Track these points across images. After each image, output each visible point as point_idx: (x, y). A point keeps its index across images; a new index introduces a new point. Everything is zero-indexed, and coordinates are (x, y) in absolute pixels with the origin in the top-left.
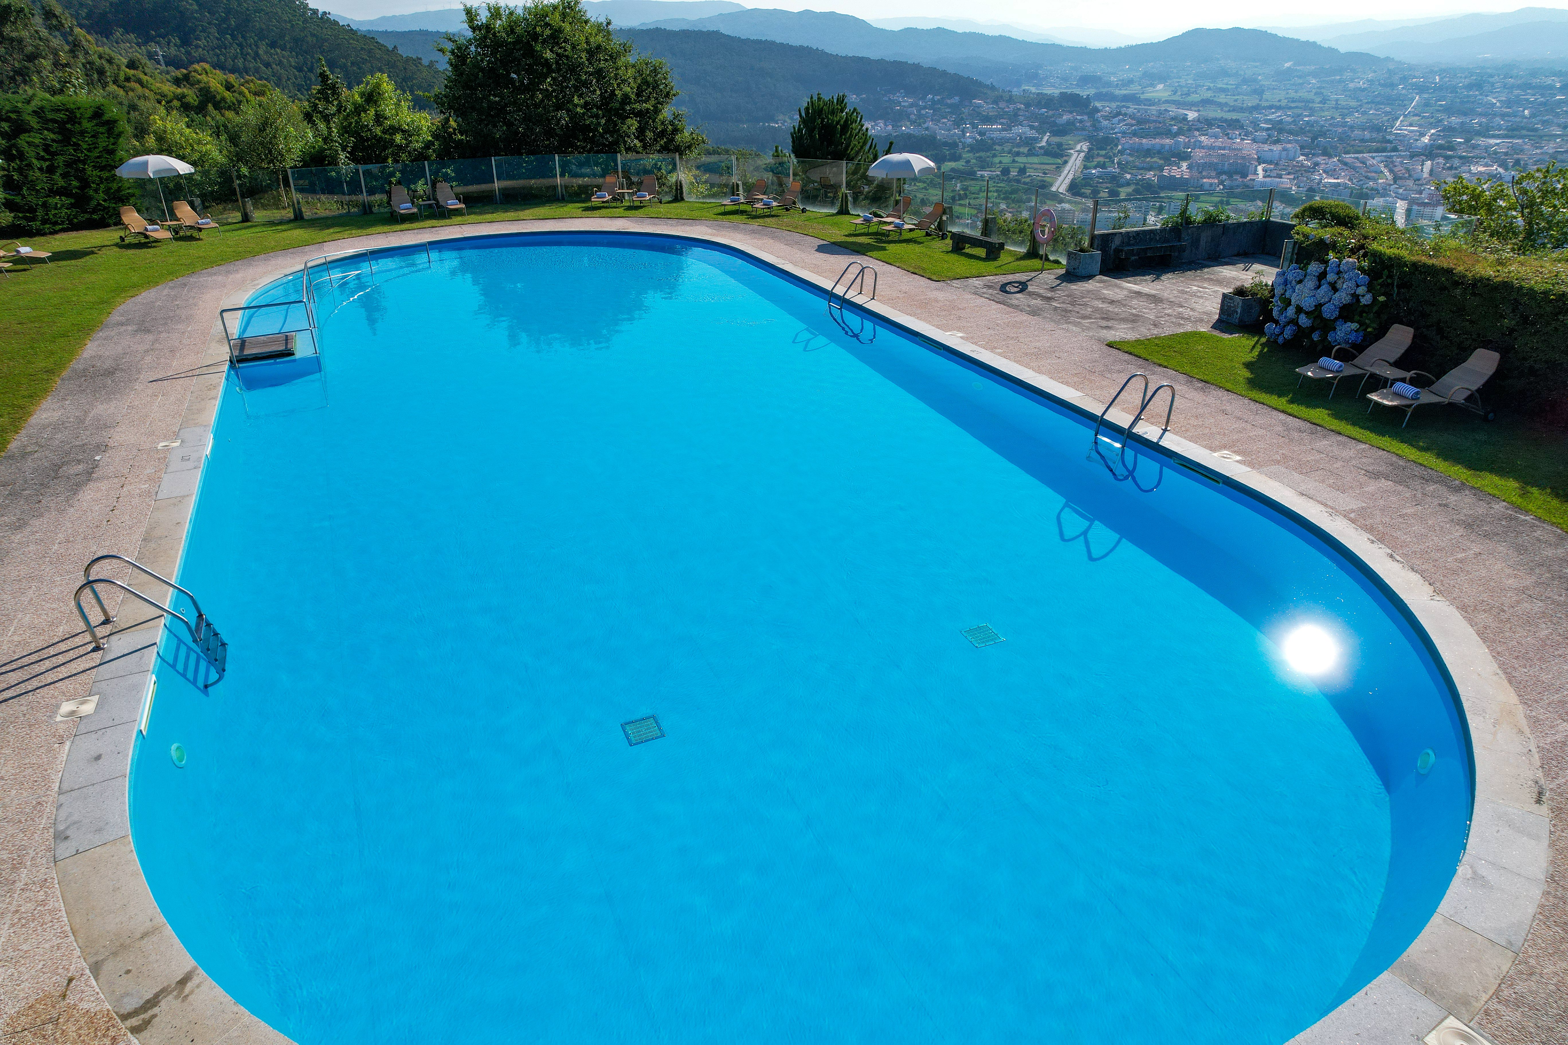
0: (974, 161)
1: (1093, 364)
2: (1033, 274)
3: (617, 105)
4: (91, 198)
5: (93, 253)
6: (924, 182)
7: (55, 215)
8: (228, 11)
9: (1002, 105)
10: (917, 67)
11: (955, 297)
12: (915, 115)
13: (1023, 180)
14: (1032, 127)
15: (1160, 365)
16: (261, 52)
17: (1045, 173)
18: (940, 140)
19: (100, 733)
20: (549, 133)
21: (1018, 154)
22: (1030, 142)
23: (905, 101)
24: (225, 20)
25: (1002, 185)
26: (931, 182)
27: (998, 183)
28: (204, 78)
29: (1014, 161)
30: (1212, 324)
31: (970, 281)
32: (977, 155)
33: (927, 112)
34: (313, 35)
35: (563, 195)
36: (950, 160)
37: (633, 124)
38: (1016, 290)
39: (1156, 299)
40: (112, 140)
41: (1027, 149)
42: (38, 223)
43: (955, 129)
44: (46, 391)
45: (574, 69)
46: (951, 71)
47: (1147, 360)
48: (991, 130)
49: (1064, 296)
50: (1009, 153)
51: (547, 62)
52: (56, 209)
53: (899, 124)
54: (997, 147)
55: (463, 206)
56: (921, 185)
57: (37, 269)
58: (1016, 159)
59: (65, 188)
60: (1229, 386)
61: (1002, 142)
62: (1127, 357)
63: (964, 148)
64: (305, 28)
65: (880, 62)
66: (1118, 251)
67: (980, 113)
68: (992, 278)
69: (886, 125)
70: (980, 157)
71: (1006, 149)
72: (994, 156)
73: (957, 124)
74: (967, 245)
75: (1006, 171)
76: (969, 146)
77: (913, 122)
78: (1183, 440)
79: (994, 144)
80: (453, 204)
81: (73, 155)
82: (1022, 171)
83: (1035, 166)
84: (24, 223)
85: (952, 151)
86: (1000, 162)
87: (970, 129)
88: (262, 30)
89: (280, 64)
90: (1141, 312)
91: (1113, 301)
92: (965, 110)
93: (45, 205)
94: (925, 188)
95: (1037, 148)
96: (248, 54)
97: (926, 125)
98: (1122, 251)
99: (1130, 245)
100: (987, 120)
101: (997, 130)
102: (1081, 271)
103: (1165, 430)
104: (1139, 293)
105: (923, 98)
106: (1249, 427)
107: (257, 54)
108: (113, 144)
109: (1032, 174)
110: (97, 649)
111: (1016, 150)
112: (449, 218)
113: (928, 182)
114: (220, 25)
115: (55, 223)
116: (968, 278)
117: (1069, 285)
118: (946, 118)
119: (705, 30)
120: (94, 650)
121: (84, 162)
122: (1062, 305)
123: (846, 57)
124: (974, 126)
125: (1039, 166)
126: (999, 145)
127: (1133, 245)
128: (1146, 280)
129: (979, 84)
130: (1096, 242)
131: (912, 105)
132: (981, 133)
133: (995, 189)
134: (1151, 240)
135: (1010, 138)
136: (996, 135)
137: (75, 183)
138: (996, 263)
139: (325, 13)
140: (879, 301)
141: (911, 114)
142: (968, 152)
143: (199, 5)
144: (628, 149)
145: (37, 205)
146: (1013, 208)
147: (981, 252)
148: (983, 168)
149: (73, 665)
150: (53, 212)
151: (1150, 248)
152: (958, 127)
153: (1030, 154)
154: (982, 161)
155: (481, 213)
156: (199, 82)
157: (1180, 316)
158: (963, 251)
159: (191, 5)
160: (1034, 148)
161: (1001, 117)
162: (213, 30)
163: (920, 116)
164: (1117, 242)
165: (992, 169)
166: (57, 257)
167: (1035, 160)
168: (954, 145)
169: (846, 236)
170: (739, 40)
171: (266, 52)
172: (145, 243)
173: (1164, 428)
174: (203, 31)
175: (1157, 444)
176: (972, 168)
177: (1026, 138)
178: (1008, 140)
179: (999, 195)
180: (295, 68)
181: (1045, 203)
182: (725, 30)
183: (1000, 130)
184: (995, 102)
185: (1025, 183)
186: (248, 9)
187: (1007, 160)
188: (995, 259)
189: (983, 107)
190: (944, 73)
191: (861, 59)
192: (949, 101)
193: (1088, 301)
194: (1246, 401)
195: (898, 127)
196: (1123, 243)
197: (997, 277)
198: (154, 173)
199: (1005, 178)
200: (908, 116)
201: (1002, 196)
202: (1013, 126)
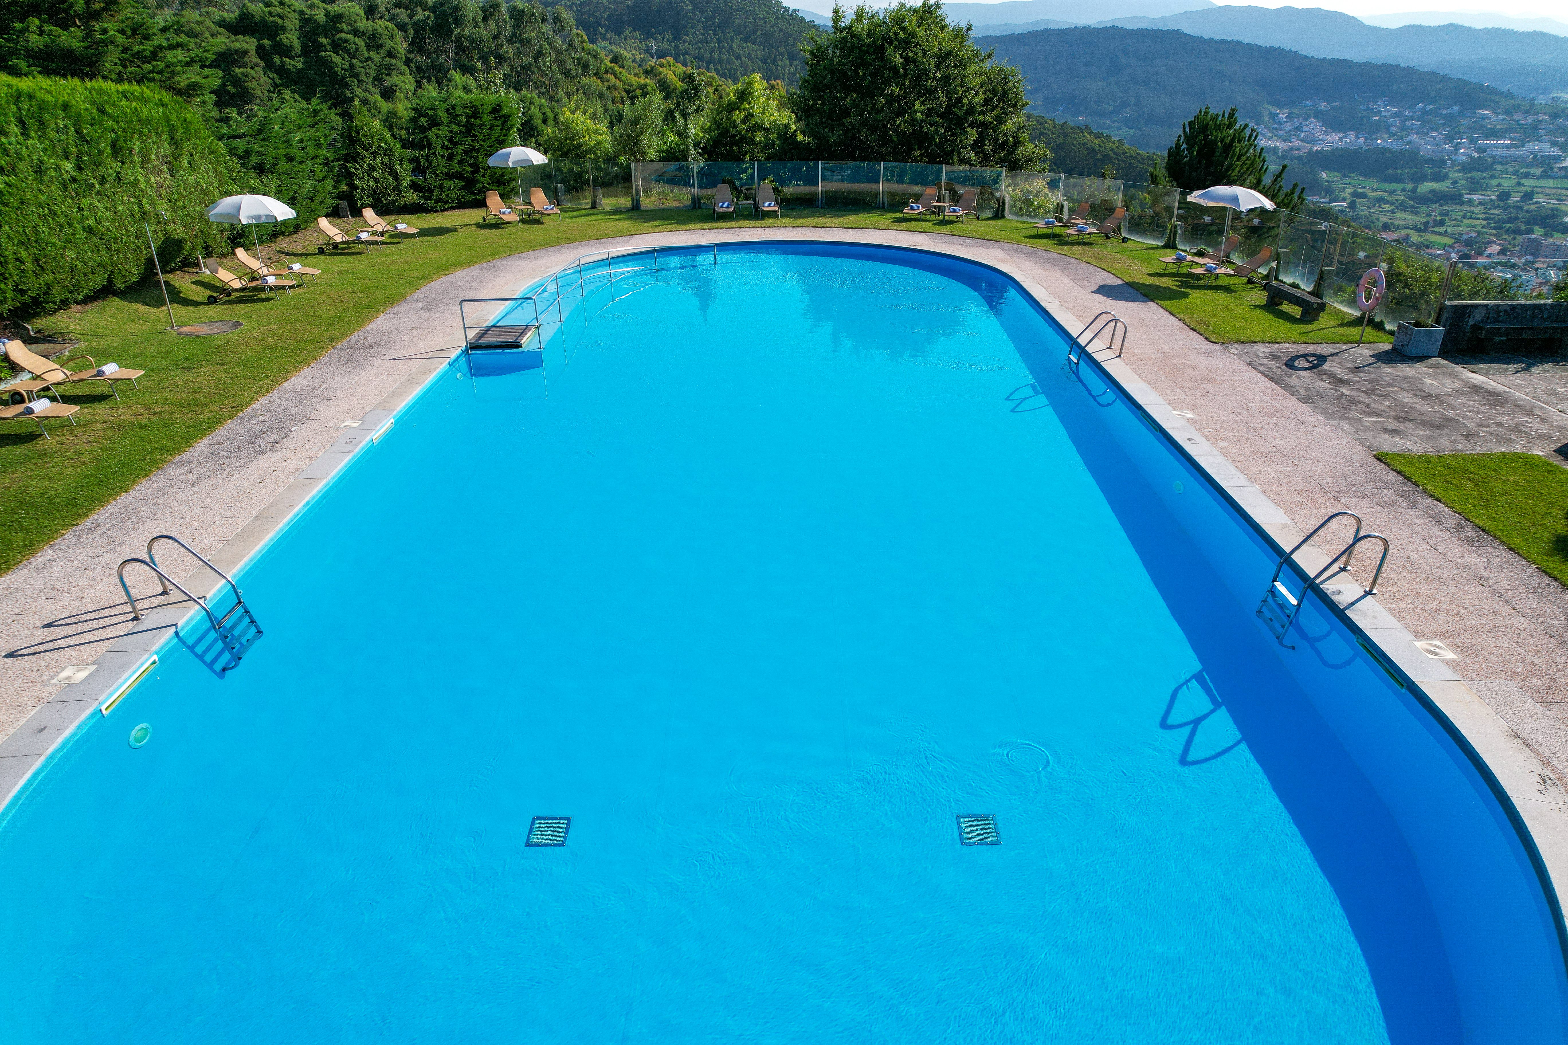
0: (1463, 182)
1: (1336, 480)
2: (1345, 347)
3: (960, 113)
4: (478, 182)
5: (456, 230)
6: (1392, 204)
7: (447, 196)
8: (715, 10)
9: (1517, 116)
10: (1410, 71)
11: (1221, 366)
12: (1396, 126)
13: (1526, 207)
14: (1554, 144)
15: (1431, 496)
16: (734, 46)
17: (1560, 200)
18: (1423, 156)
19: (66, 704)
20: (884, 140)
21: (1527, 176)
22: (1547, 162)
23: (1388, 111)
24: (711, 18)
25: (1495, 211)
26: (1401, 204)
27: (1490, 209)
28: (664, 70)
29: (1518, 184)
30: (1558, 445)
31: (1256, 346)
32: (1469, 175)
33: (1413, 124)
34: (781, 30)
35: (883, 204)
36: (1431, 180)
37: (973, 134)
38: (1307, 365)
39: (1496, 399)
40: (504, 132)
41: (1542, 169)
42: (433, 202)
43: (1445, 144)
44: (314, 358)
45: (920, 75)
46: (1455, 75)
47: (1418, 486)
48: (1494, 146)
49: (1365, 381)
50: (1513, 174)
51: (893, 69)
52: (449, 190)
53: (1374, 137)
54: (1499, 167)
55: (777, 208)
56: (1387, 207)
57: (407, 243)
58: (1523, 181)
59: (460, 173)
60: (1517, 542)
61: (1506, 161)
62: (1392, 476)
63: (1453, 166)
64: (775, 24)
65: (1366, 65)
66: (1476, 328)
67: (1484, 126)
68: (1287, 345)
69: (1357, 137)
70: (1472, 178)
71: (1511, 169)
72: (1493, 177)
73: (1449, 138)
74: (1285, 302)
75: (1504, 196)
76: (1460, 164)
77: (1391, 135)
78: (1385, 613)
79: (1496, 162)
80: (770, 206)
81: (470, 145)
82: (1528, 196)
83: (1548, 191)
84: (422, 201)
85: (1437, 170)
86: (1499, 185)
87: (1466, 144)
88: (740, 25)
89: (749, 56)
90: (1459, 415)
91: (1431, 396)
92: (1464, 122)
93: (441, 187)
94: (1393, 211)
95: (1556, 170)
96: (724, 47)
97: (1408, 139)
98: (1481, 328)
99: (1498, 322)
100: (1494, 134)
101: (1502, 146)
102: (1410, 350)
103: (1369, 593)
104: (1477, 389)
105: (1412, 107)
106: (1506, 609)
107: (731, 47)
108: (505, 135)
109: (1541, 200)
110: (136, 618)
111: (1525, 170)
112: (763, 219)
113: (1397, 204)
114: (706, 22)
115: (446, 202)
116: (1255, 342)
117: (1384, 366)
118: (1436, 131)
119: (1165, 29)
120: (132, 620)
121: (478, 151)
122: (1354, 393)
123: (1323, 60)
124: (1472, 141)
125: (1554, 191)
126: (1503, 165)
127: (1504, 322)
128: (1506, 370)
129: (1491, 91)
130: (1445, 314)
131: (1394, 115)
132: (1480, 150)
133: (1484, 216)
134: (1534, 317)
135: (1519, 157)
136: (1499, 152)
137: (468, 168)
138: (1307, 327)
139: (795, 10)
140: (1125, 360)
141: (1392, 125)
142: (1458, 171)
143: (694, 6)
144: (962, 161)
145: (435, 186)
146: (1504, 239)
147: (1296, 311)
148: (1473, 191)
149: (107, 630)
150: (447, 192)
151: (1528, 329)
152: (1451, 141)
153: (1544, 176)
154: (1473, 183)
155: (796, 217)
156: (660, 73)
157: (1517, 430)
158: (1280, 307)
159: (687, 6)
160: (1552, 169)
161: (1511, 130)
162: (700, 27)
163: (1402, 128)
164: (1478, 316)
165: (1486, 193)
166: (424, 233)
167: (1550, 183)
168: (1443, 162)
169: (1149, 275)
170: (1201, 40)
171: (738, 46)
172: (498, 225)
173: (1368, 589)
174: (692, 28)
175: (1343, 611)
176: (1459, 190)
177: (1543, 156)
178: (1515, 159)
179: (1489, 224)
180: (760, 60)
181: (1552, 236)
182: (1186, 30)
183: (1511, 146)
184: (1509, 112)
185: (1528, 211)
186: (731, 8)
187: (1508, 182)
188: (1310, 322)
189: (1490, 118)
190: (1446, 78)
191: (1342, 62)
192: (1444, 112)
193: (1393, 392)
194: (1530, 569)
195: (1372, 139)
196: (1488, 318)
197: (1294, 346)
198: (513, 163)
199: (1502, 204)
200: (1387, 127)
201: (1493, 225)
202: (1528, 142)
